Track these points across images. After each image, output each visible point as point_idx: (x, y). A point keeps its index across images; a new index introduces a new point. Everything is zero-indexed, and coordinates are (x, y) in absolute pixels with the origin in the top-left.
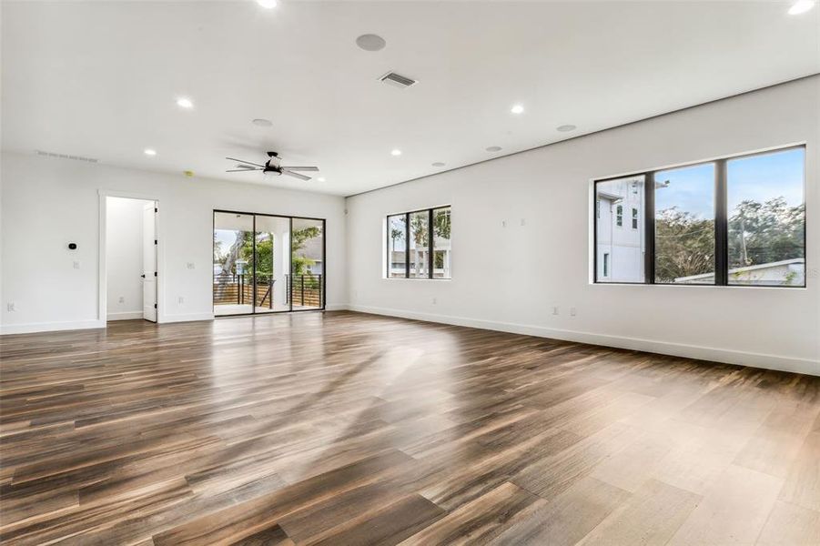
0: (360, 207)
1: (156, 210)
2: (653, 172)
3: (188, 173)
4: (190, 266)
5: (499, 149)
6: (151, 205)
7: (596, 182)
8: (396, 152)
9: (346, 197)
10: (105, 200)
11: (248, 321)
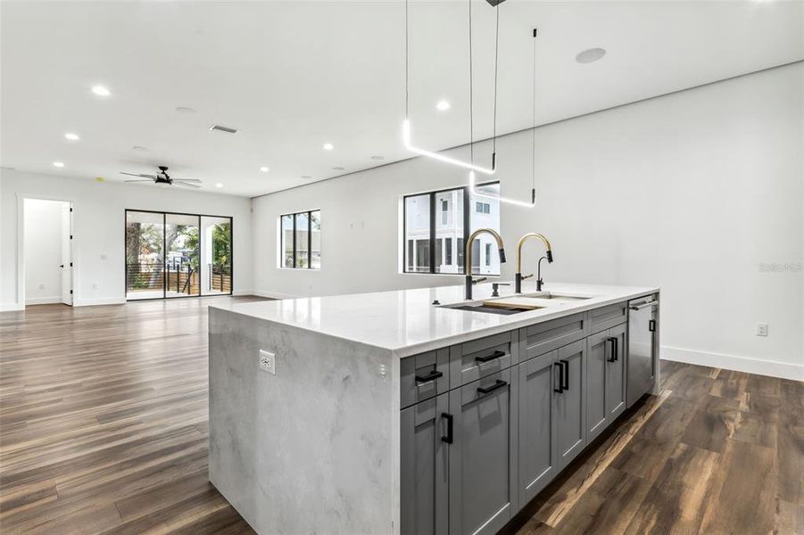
0: (261, 206)
1: (71, 210)
2: (435, 192)
3: (99, 179)
4: (103, 257)
5: (343, 169)
6: (67, 205)
7: (405, 197)
8: (265, 169)
9: (252, 198)
10: (23, 201)
11: (160, 304)
